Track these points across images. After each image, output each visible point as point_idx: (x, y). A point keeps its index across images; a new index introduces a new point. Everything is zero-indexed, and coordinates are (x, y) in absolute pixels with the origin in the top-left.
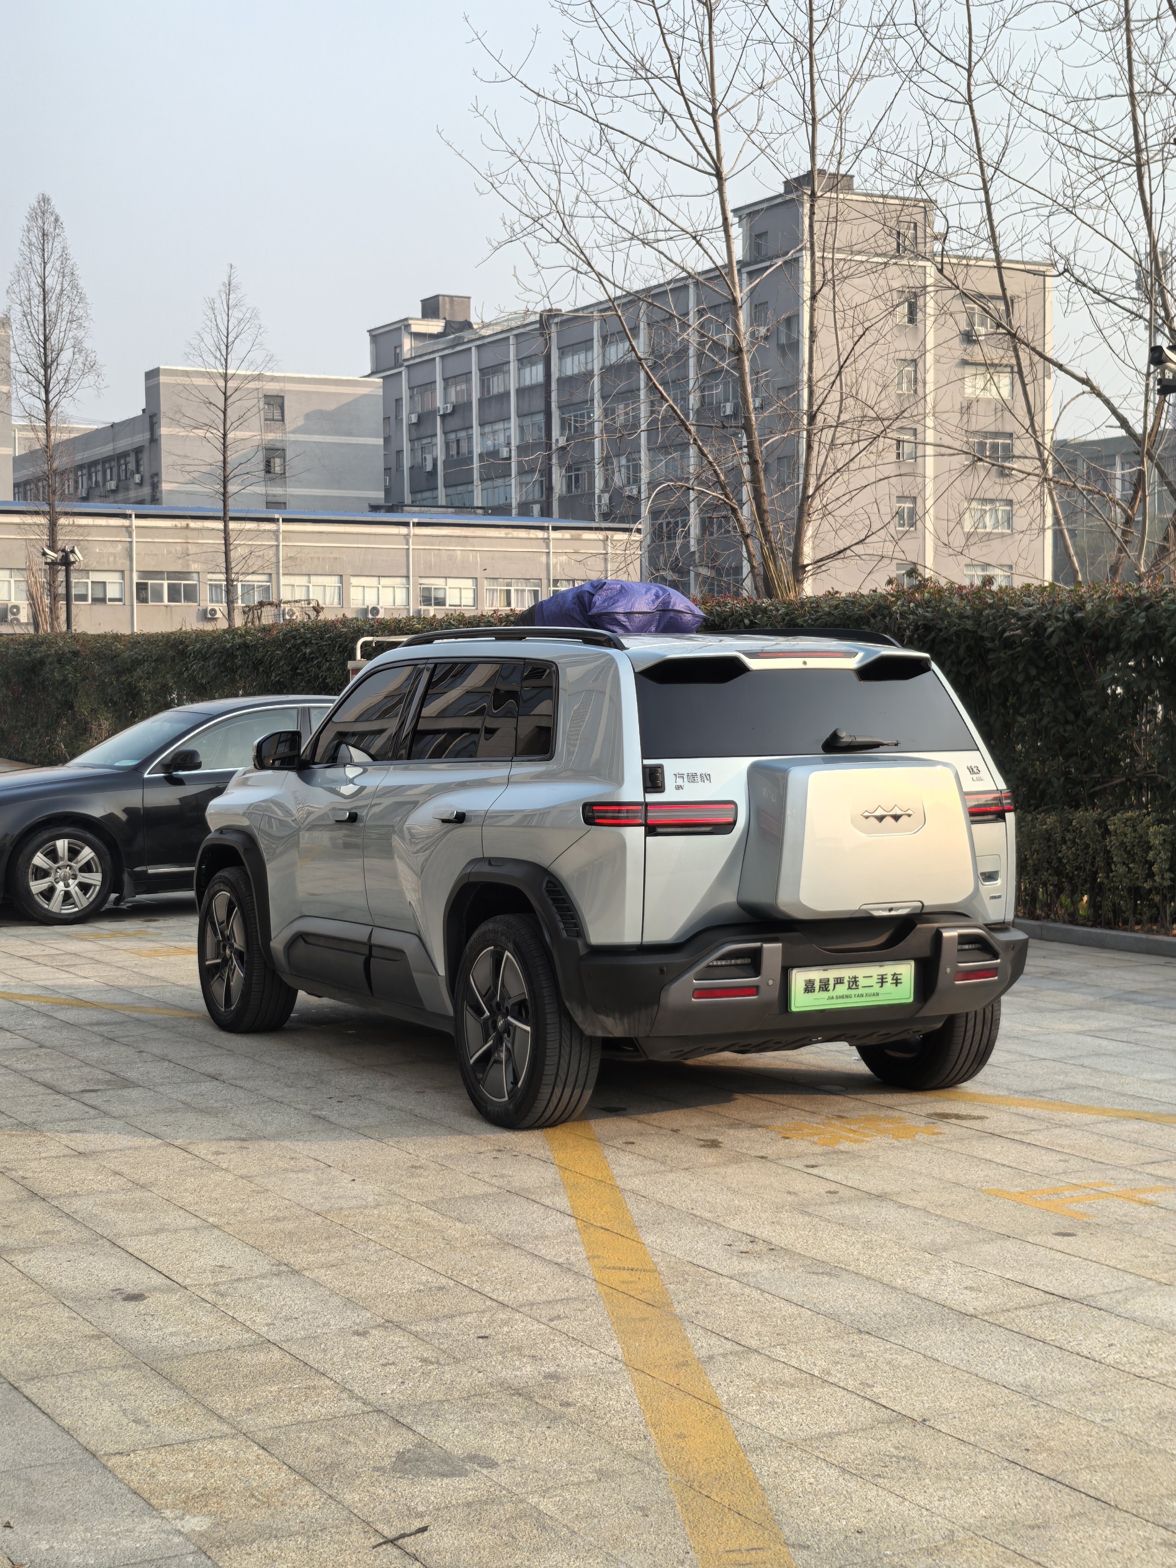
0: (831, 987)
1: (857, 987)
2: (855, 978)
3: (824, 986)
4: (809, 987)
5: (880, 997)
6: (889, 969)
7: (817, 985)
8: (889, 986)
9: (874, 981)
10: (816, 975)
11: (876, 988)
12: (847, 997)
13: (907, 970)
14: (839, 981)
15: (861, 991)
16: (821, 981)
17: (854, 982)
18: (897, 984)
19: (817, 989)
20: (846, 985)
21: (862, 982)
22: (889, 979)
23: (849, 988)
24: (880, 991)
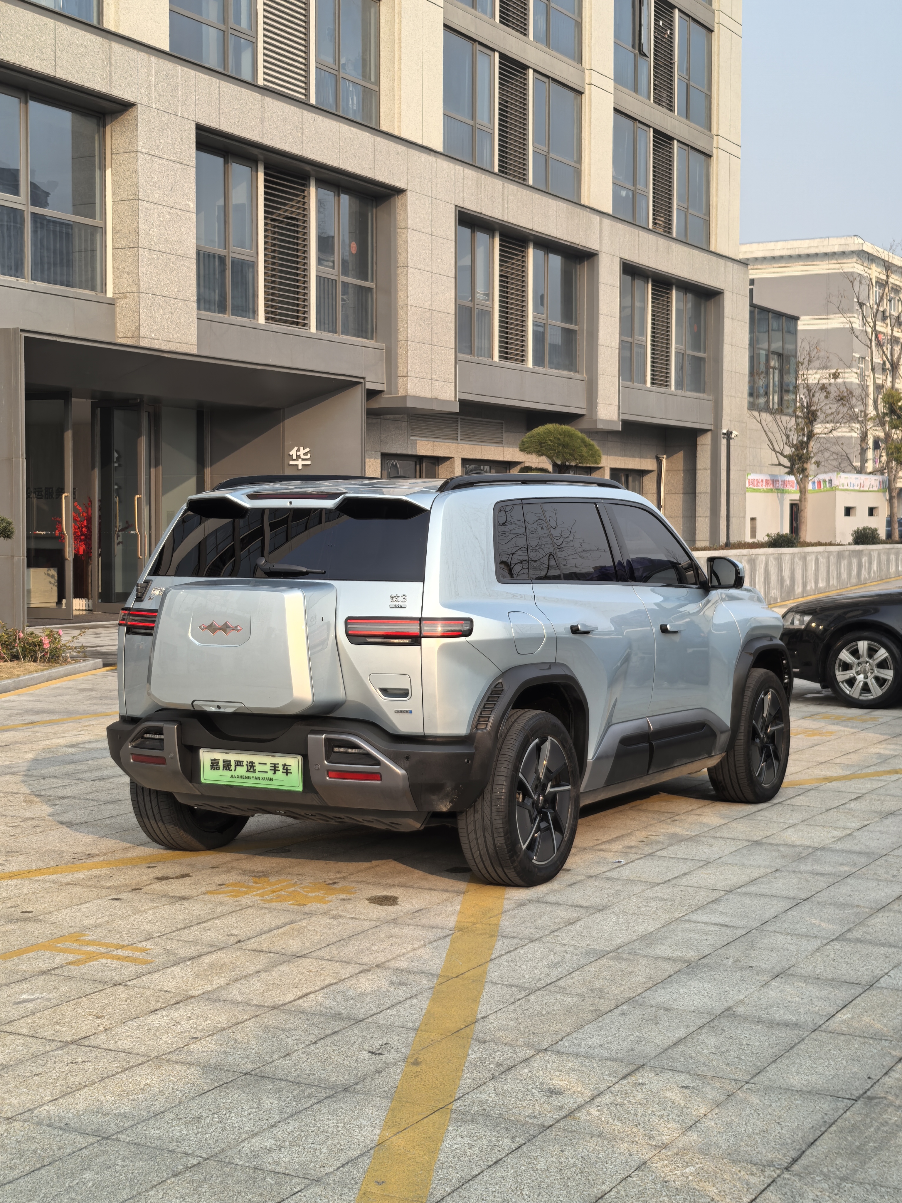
0: (233, 767)
1: (254, 771)
2: (252, 763)
3: (227, 765)
4: (214, 765)
5: (274, 782)
6: (280, 760)
7: (221, 764)
8: (280, 774)
9: (267, 768)
10: (220, 756)
11: (270, 774)
12: (247, 778)
13: (295, 763)
14: (239, 764)
15: (257, 774)
16: (224, 761)
17: (251, 766)
18: (287, 773)
19: (221, 768)
20: (245, 767)
21: (258, 768)
22: (281, 768)
23: (248, 771)
24: (274, 777)
